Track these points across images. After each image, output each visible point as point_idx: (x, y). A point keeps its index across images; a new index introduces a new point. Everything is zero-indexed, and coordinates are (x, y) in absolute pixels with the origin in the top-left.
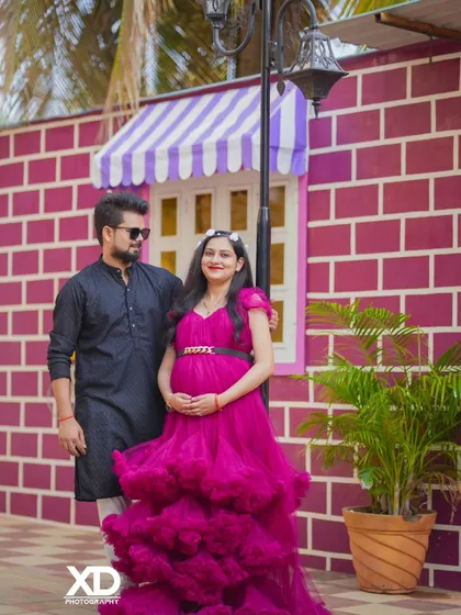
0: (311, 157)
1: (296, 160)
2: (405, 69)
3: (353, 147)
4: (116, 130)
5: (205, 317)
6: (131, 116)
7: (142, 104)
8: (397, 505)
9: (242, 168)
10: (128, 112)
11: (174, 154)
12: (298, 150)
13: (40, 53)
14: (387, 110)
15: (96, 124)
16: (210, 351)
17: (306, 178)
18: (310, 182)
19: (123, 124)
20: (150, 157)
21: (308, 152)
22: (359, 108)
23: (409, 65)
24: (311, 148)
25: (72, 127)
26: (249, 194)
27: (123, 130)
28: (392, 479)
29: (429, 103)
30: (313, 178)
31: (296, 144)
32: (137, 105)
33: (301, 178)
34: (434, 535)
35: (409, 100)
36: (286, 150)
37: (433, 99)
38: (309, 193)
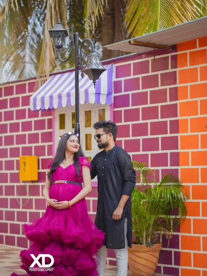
0: (114, 97)
1: (108, 99)
2: (148, 61)
3: (130, 93)
4: (41, 85)
5: (64, 168)
6: (46, 80)
7: (50, 75)
9: (85, 102)
10: (46, 78)
11: (60, 97)
12: (109, 94)
13: (19, 51)
14: (142, 77)
15: (34, 83)
16: (65, 182)
17: (113, 106)
18: (115, 107)
19: (44, 83)
20: (51, 98)
21: (114, 95)
22: (132, 77)
23: (150, 59)
24: (115, 93)
25: (25, 84)
26: (92, 112)
27: (44, 86)
28: (142, 230)
29: (158, 75)
30: (115, 106)
31: (108, 92)
32: (48, 75)
33: (111, 105)
34: (162, 252)
35: (151, 74)
36: (104, 94)
37: (159, 73)
38: (114, 112)
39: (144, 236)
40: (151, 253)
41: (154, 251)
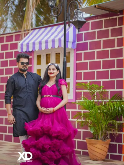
0: (77, 44)
1: (73, 45)
2: (102, 21)
3: (88, 41)
4: (25, 36)
5: (50, 87)
6: (29, 33)
7: (32, 30)
8: (100, 137)
9: (59, 47)
10: (28, 32)
11: (40, 43)
12: (74, 42)
13: (4, 16)
14: (98, 31)
15: (20, 35)
16: (51, 96)
17: (76, 50)
19: (27, 35)
20: (34, 44)
21: (76, 43)
22: (90, 31)
23: (103, 19)
24: (77, 41)
25: (13, 36)
26: (60, 54)
27: (27, 37)
28: (99, 130)
29: (109, 30)
30: (78, 49)
31: (73, 40)
32: (30, 30)
33: (74, 50)
34: (110, 145)
35: (104, 29)
36: (70, 42)
37: (110, 28)
38: (76, 53)
39: (100, 134)
40: (104, 145)
41: (106, 144)
